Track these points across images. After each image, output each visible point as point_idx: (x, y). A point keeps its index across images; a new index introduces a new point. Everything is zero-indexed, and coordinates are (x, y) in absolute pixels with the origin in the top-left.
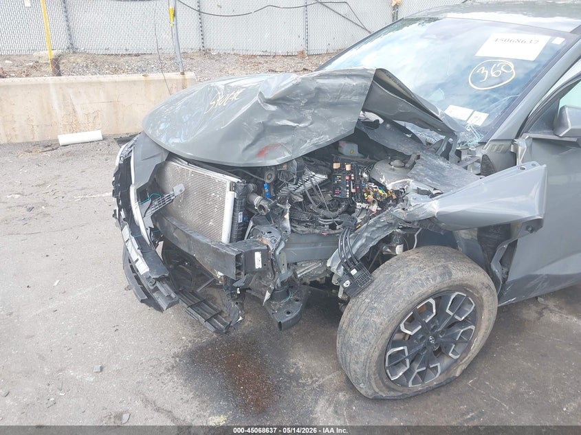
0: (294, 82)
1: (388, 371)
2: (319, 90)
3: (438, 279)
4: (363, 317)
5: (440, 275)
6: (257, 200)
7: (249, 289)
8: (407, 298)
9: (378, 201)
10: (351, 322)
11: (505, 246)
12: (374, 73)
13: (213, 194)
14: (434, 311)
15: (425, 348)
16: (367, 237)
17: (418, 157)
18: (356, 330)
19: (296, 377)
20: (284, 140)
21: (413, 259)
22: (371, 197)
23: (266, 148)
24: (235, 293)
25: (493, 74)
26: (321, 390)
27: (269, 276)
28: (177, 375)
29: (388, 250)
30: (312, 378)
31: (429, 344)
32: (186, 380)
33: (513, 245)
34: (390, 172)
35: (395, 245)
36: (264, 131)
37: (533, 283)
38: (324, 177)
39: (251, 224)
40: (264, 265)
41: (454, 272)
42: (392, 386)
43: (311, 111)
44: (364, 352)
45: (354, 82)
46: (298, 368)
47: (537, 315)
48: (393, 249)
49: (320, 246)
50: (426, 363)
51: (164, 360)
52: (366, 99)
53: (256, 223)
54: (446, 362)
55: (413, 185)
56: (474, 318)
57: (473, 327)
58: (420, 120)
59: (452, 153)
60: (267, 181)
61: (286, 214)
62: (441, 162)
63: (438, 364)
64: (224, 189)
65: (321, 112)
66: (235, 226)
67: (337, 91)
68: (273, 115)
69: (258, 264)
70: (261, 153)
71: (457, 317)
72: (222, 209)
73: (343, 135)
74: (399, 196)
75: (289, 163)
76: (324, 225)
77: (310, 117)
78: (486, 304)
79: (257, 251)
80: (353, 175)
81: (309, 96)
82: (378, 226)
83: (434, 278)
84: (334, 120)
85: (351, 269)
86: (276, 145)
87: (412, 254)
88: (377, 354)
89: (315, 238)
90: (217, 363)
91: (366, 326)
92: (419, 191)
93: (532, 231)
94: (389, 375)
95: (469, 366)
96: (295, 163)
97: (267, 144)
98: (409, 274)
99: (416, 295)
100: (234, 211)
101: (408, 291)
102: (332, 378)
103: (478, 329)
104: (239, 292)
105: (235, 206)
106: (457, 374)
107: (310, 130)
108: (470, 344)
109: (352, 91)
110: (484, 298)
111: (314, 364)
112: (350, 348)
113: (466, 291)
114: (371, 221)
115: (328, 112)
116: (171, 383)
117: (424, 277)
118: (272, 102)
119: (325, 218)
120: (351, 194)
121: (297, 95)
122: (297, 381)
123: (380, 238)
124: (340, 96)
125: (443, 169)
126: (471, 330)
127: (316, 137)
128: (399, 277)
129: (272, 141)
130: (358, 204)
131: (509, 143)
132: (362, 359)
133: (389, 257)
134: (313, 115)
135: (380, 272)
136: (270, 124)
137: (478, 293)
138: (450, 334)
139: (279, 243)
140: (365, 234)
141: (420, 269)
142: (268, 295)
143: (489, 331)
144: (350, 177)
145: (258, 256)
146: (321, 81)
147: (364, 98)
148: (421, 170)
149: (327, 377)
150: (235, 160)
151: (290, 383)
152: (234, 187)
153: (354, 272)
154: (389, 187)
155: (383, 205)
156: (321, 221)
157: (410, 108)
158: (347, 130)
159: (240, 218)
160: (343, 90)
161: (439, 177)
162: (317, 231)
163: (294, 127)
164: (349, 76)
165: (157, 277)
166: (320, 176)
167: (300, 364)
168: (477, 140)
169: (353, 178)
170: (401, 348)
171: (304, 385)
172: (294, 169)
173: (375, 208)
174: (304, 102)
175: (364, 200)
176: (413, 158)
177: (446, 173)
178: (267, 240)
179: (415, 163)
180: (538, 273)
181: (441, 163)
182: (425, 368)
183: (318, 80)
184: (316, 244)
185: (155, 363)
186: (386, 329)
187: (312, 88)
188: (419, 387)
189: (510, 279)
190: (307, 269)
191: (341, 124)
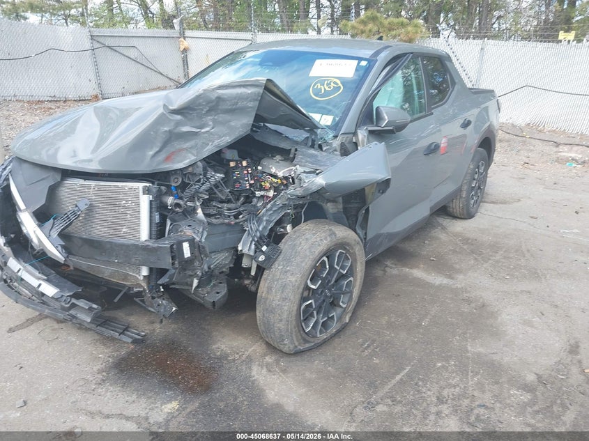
0: (197, 94)
1: (303, 324)
2: (219, 99)
3: (329, 239)
4: (280, 282)
5: (329, 236)
6: (170, 200)
7: (174, 284)
8: (311, 257)
9: (274, 187)
10: (270, 289)
11: (364, 212)
12: (265, 82)
13: (124, 202)
14: (328, 267)
15: (324, 301)
16: (267, 220)
17: (296, 150)
18: (276, 293)
19: (224, 357)
20: (188, 145)
21: (307, 229)
22: (268, 185)
23: (173, 153)
24: (159, 291)
25: (327, 89)
26: (250, 360)
27: (197, 263)
28: (111, 385)
29: (282, 230)
30: (238, 354)
31: (326, 296)
32: (123, 387)
33: (367, 211)
34: (277, 164)
35: (286, 225)
36: (170, 138)
37: (380, 240)
38: (222, 176)
39: (169, 222)
40: (192, 253)
41: (337, 232)
42: (307, 338)
43: (211, 118)
44: (286, 308)
45: (249, 91)
46: (222, 350)
47: (382, 272)
48: (285, 228)
49: (228, 236)
50: (326, 313)
51: (89, 377)
52: (259, 104)
53: (173, 221)
54: (339, 310)
55: (300, 169)
56: (351, 272)
57: (351, 279)
58: (293, 120)
59: (316, 146)
60: (174, 184)
61: (197, 209)
62: (312, 151)
63: (334, 314)
64: (137, 194)
65: (221, 117)
66: (153, 225)
67: (235, 98)
68: (178, 124)
69: (187, 253)
70: (167, 159)
71: (342, 271)
72: (137, 213)
73: (242, 135)
74: (288, 181)
75: (193, 165)
76: (229, 216)
77: (211, 123)
78: (358, 258)
79: (185, 241)
80: (249, 169)
81: (210, 105)
82: (274, 209)
83: (326, 238)
84: (233, 124)
85: (262, 246)
86: (180, 150)
87: (303, 226)
88: (295, 308)
89: (224, 228)
90: (146, 365)
91: (284, 287)
92: (305, 172)
93: (383, 193)
94: (304, 327)
95: (353, 313)
96: (200, 164)
97: (173, 150)
98: (307, 239)
99: (317, 253)
100: (151, 212)
101: (310, 252)
102: (256, 348)
103: (355, 280)
104: (162, 290)
105: (151, 208)
106: (347, 321)
107: (212, 134)
108: (351, 293)
109: (247, 98)
110: (357, 253)
111: (235, 344)
112: (272, 311)
113: (345, 249)
114: (269, 206)
115: (227, 117)
116: (109, 393)
117: (318, 239)
118: (175, 112)
119: (229, 209)
120: (251, 185)
121: (200, 105)
122: (226, 359)
123: (275, 221)
124: (237, 103)
125: (316, 156)
126: (351, 281)
127: (217, 139)
128: (300, 243)
129: (178, 147)
130: (257, 193)
131: (351, 135)
132: (285, 316)
133: (283, 235)
134: (214, 121)
135: (285, 244)
136: (176, 131)
137: (352, 249)
138: (338, 286)
139: (202, 232)
140: (265, 218)
141: (314, 234)
142: (196, 282)
143: (362, 281)
144: (248, 171)
145: (186, 246)
146: (220, 92)
147: (257, 103)
148: (301, 158)
149: (250, 350)
150: (144, 168)
151: (221, 362)
152: (147, 191)
153: (264, 248)
154: (280, 174)
155: (277, 189)
156: (226, 213)
157: (289, 110)
158: (245, 131)
159: (157, 218)
160: (240, 98)
161: (315, 160)
162: (227, 221)
163: (197, 132)
164: (244, 86)
165: (71, 294)
166: (218, 175)
167: (223, 347)
168: (331, 135)
169: (250, 172)
170: (310, 302)
171: (234, 360)
172: (199, 169)
173: (271, 194)
174: (205, 110)
175: (261, 188)
176: (293, 151)
177: (319, 158)
178: (189, 232)
179: (295, 154)
180: (382, 232)
181: (314, 152)
182: (326, 318)
183: (218, 91)
184: (224, 233)
185: (82, 383)
186: (300, 284)
187: (214, 98)
188: (324, 336)
189: (368, 239)
190: (218, 260)
191: (240, 125)
